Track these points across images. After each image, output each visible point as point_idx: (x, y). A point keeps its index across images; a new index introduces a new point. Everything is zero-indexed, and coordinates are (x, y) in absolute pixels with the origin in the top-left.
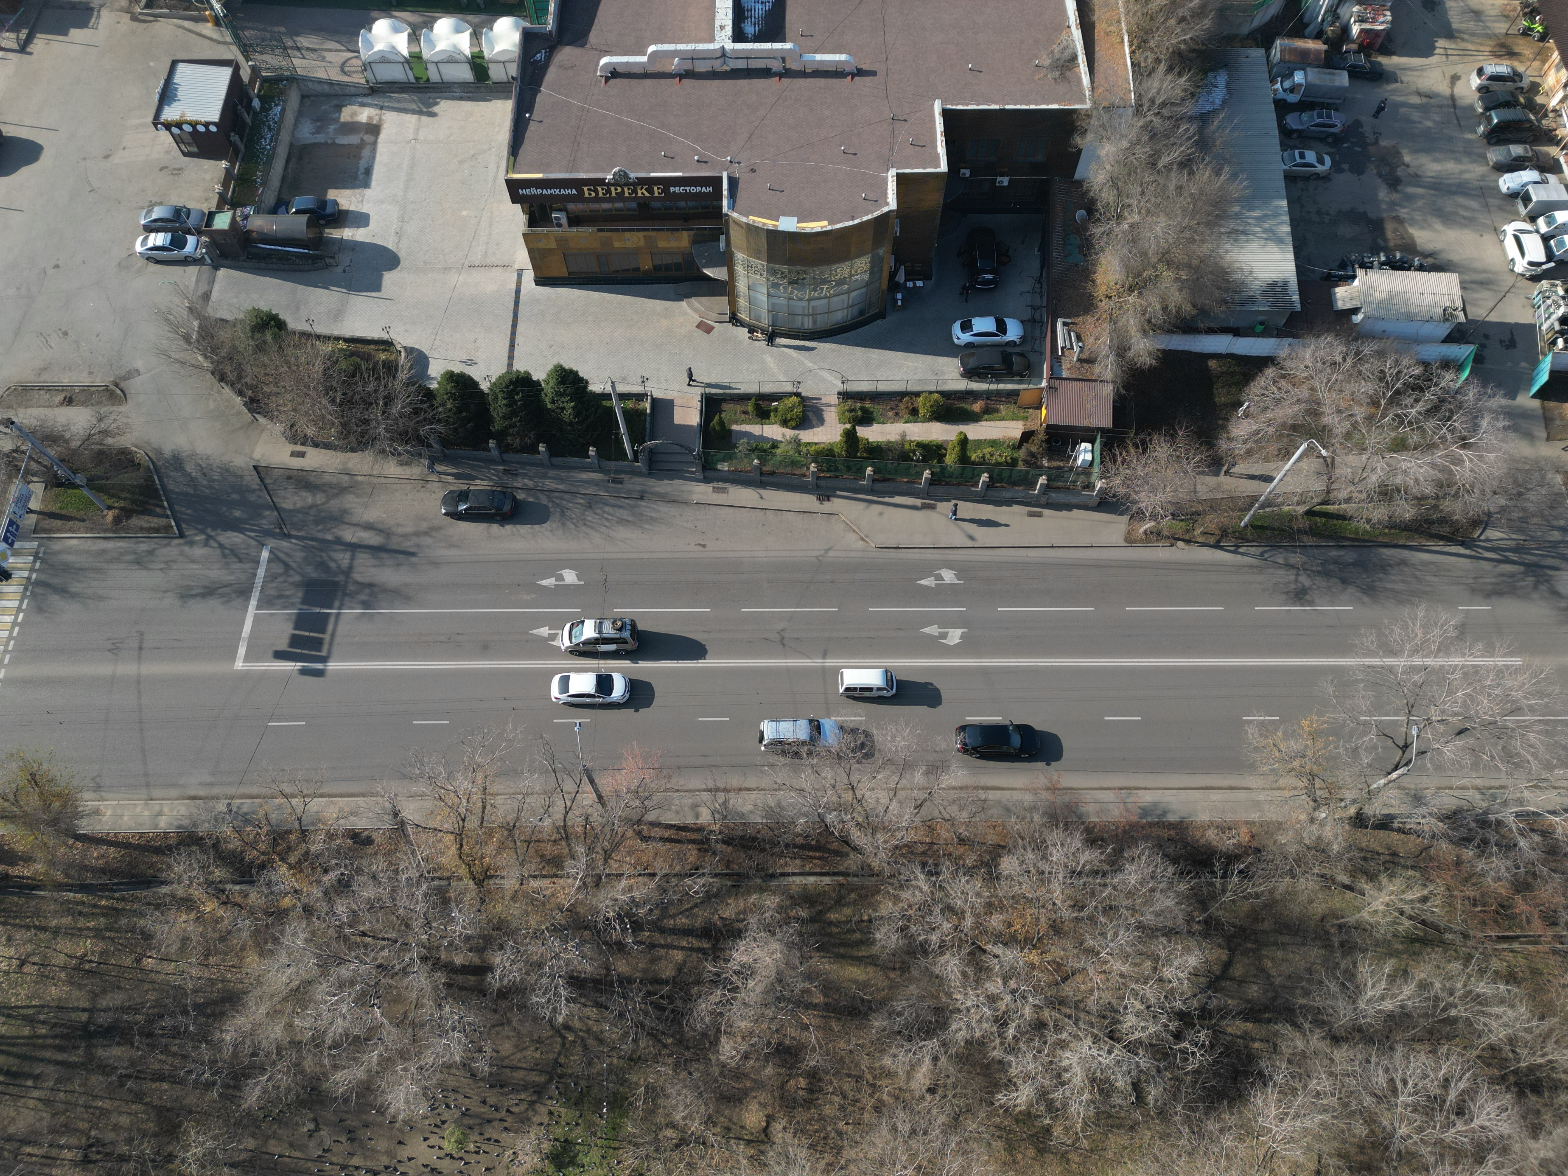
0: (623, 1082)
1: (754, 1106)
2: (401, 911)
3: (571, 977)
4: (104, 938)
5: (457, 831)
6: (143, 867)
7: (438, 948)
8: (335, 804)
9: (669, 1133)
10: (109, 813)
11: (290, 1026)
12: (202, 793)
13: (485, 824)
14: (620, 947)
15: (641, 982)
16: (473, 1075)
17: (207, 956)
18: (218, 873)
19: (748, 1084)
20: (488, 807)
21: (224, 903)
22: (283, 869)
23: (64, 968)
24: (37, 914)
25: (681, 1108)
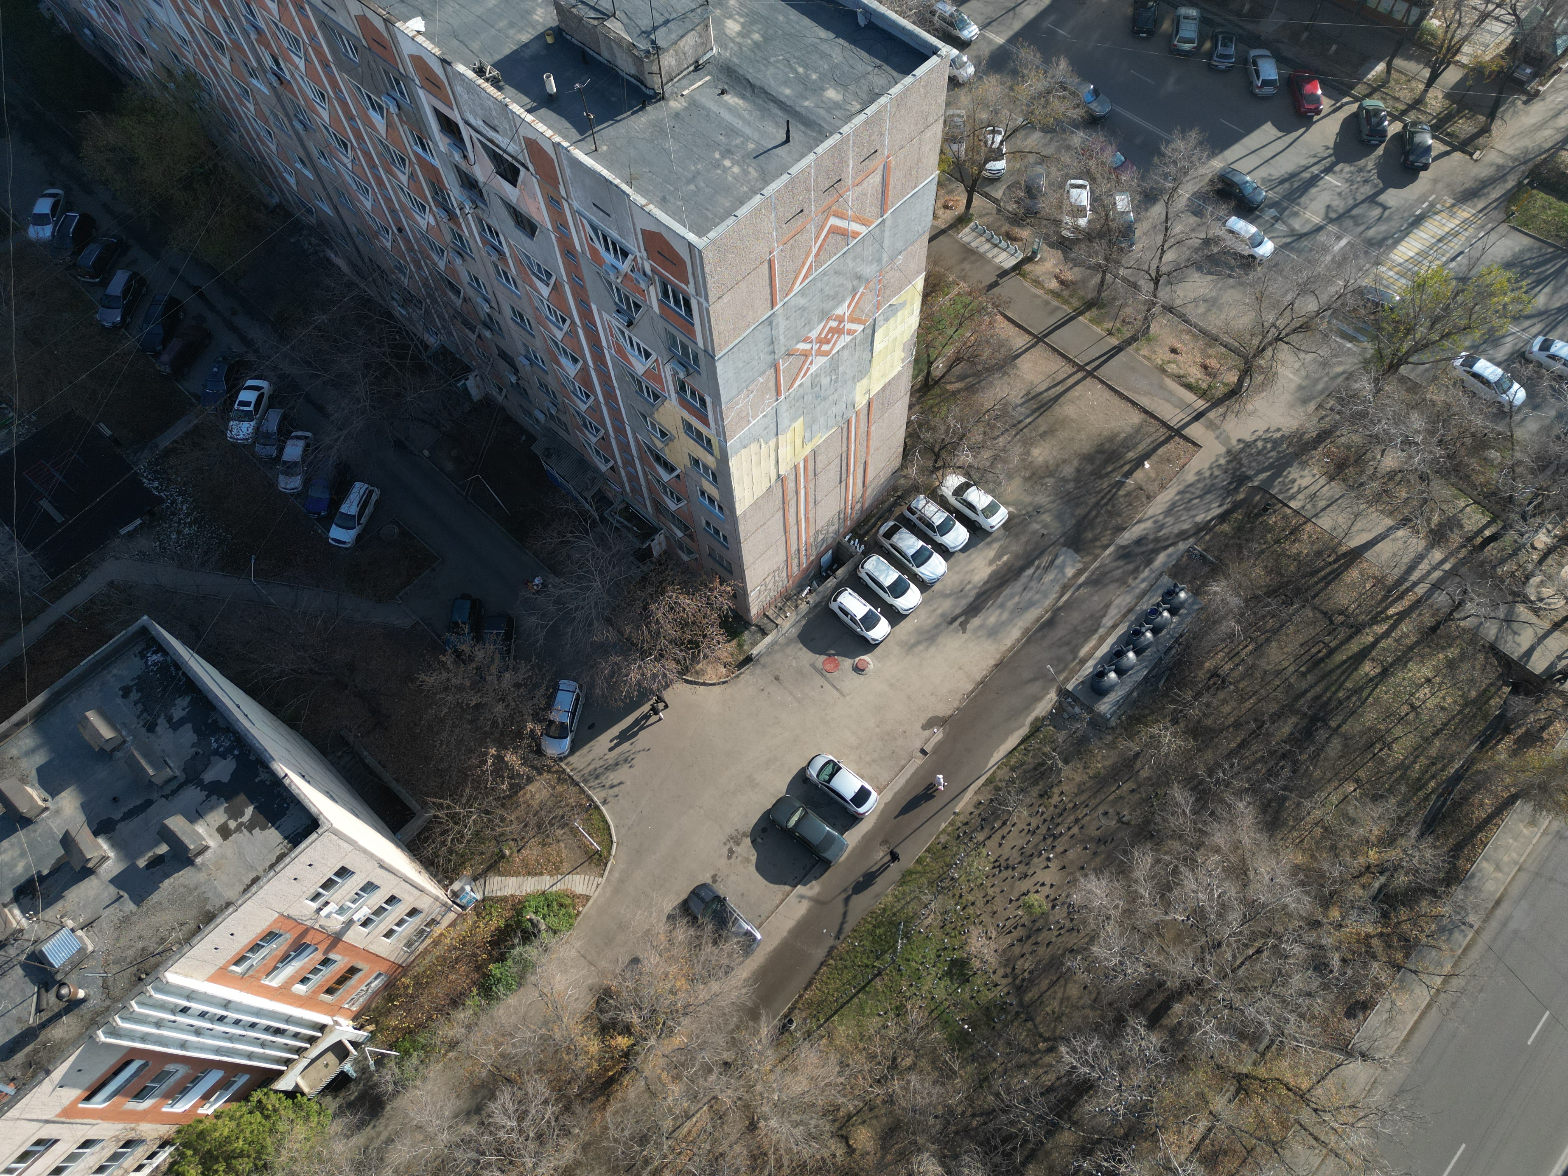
0: (974, 1058)
1: (870, 1146)
2: (1259, 994)
3: (1091, 1087)
4: (1396, 768)
5: (1307, 1096)
6: (1449, 828)
7: (1202, 1000)
8: (1412, 1012)
9: (908, 1062)
10: (1525, 831)
11: (1217, 850)
12: (1500, 912)
13: (1297, 1126)
14: (1086, 1151)
15: (1041, 1142)
16: (1072, 951)
17: (1326, 829)
18: (1402, 880)
19: (889, 1157)
20: (1314, 1143)
21: (1368, 868)
22: (1370, 929)
23: (1388, 731)
24: (1454, 735)
25: (918, 1086)
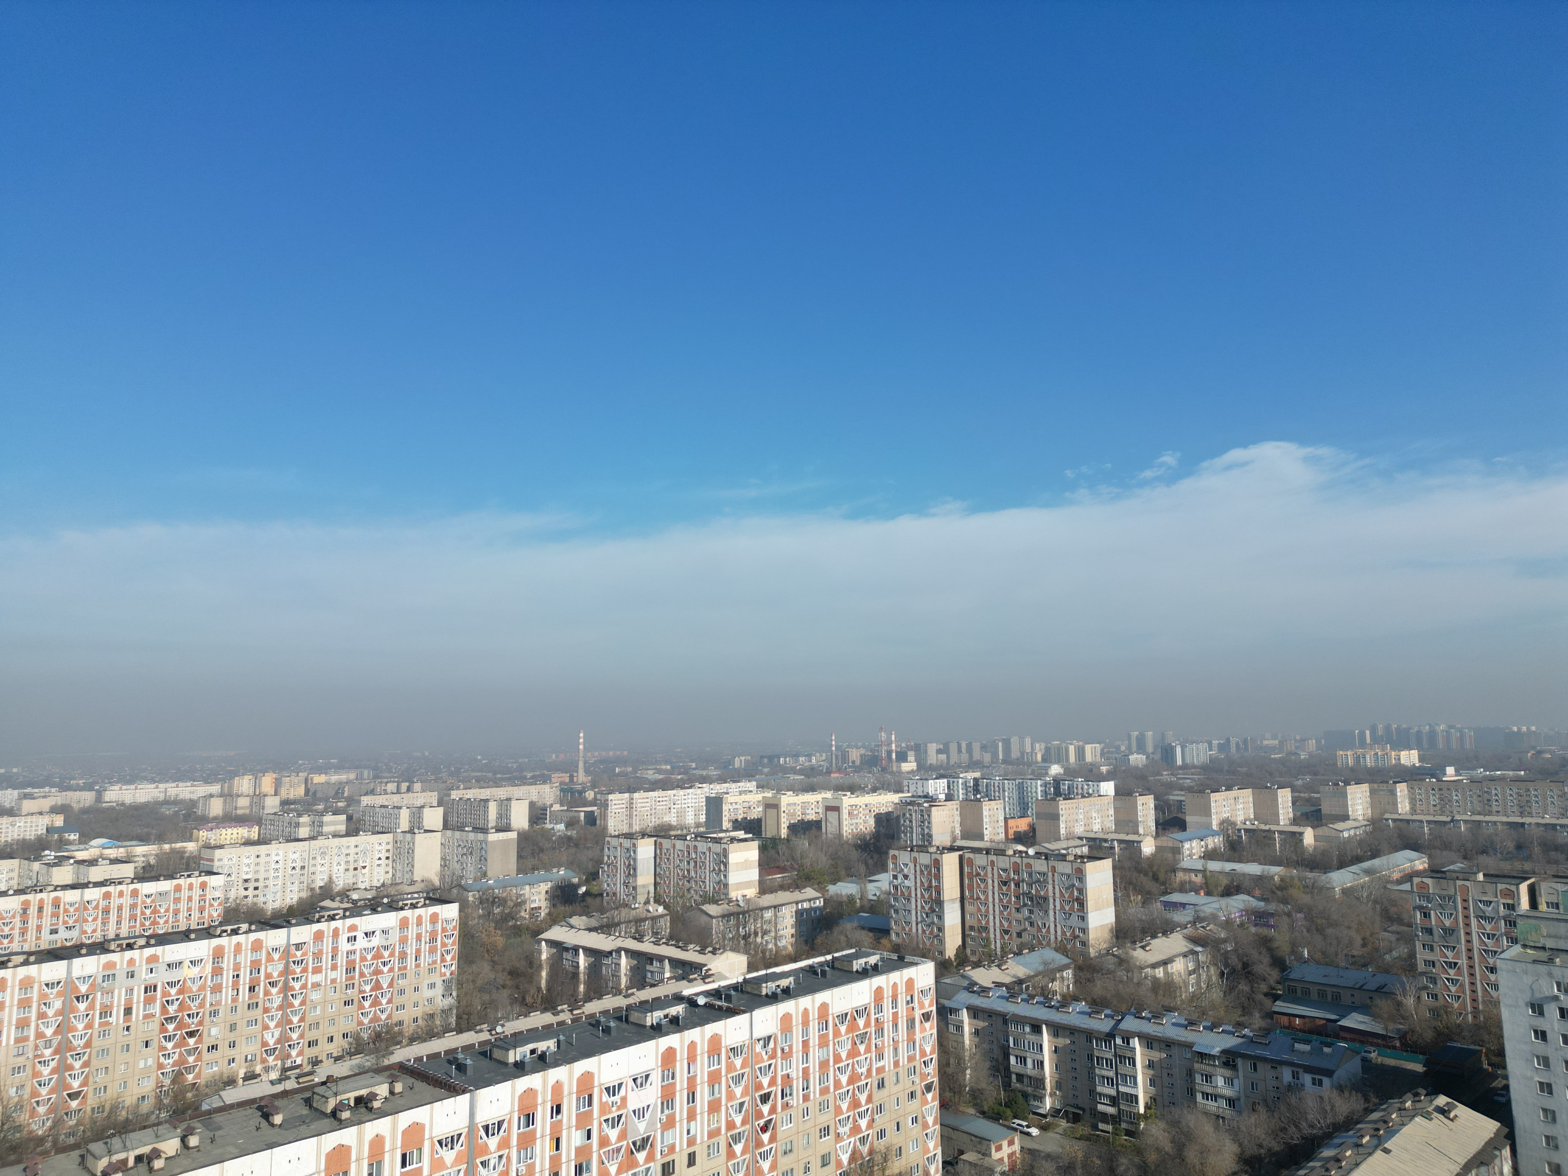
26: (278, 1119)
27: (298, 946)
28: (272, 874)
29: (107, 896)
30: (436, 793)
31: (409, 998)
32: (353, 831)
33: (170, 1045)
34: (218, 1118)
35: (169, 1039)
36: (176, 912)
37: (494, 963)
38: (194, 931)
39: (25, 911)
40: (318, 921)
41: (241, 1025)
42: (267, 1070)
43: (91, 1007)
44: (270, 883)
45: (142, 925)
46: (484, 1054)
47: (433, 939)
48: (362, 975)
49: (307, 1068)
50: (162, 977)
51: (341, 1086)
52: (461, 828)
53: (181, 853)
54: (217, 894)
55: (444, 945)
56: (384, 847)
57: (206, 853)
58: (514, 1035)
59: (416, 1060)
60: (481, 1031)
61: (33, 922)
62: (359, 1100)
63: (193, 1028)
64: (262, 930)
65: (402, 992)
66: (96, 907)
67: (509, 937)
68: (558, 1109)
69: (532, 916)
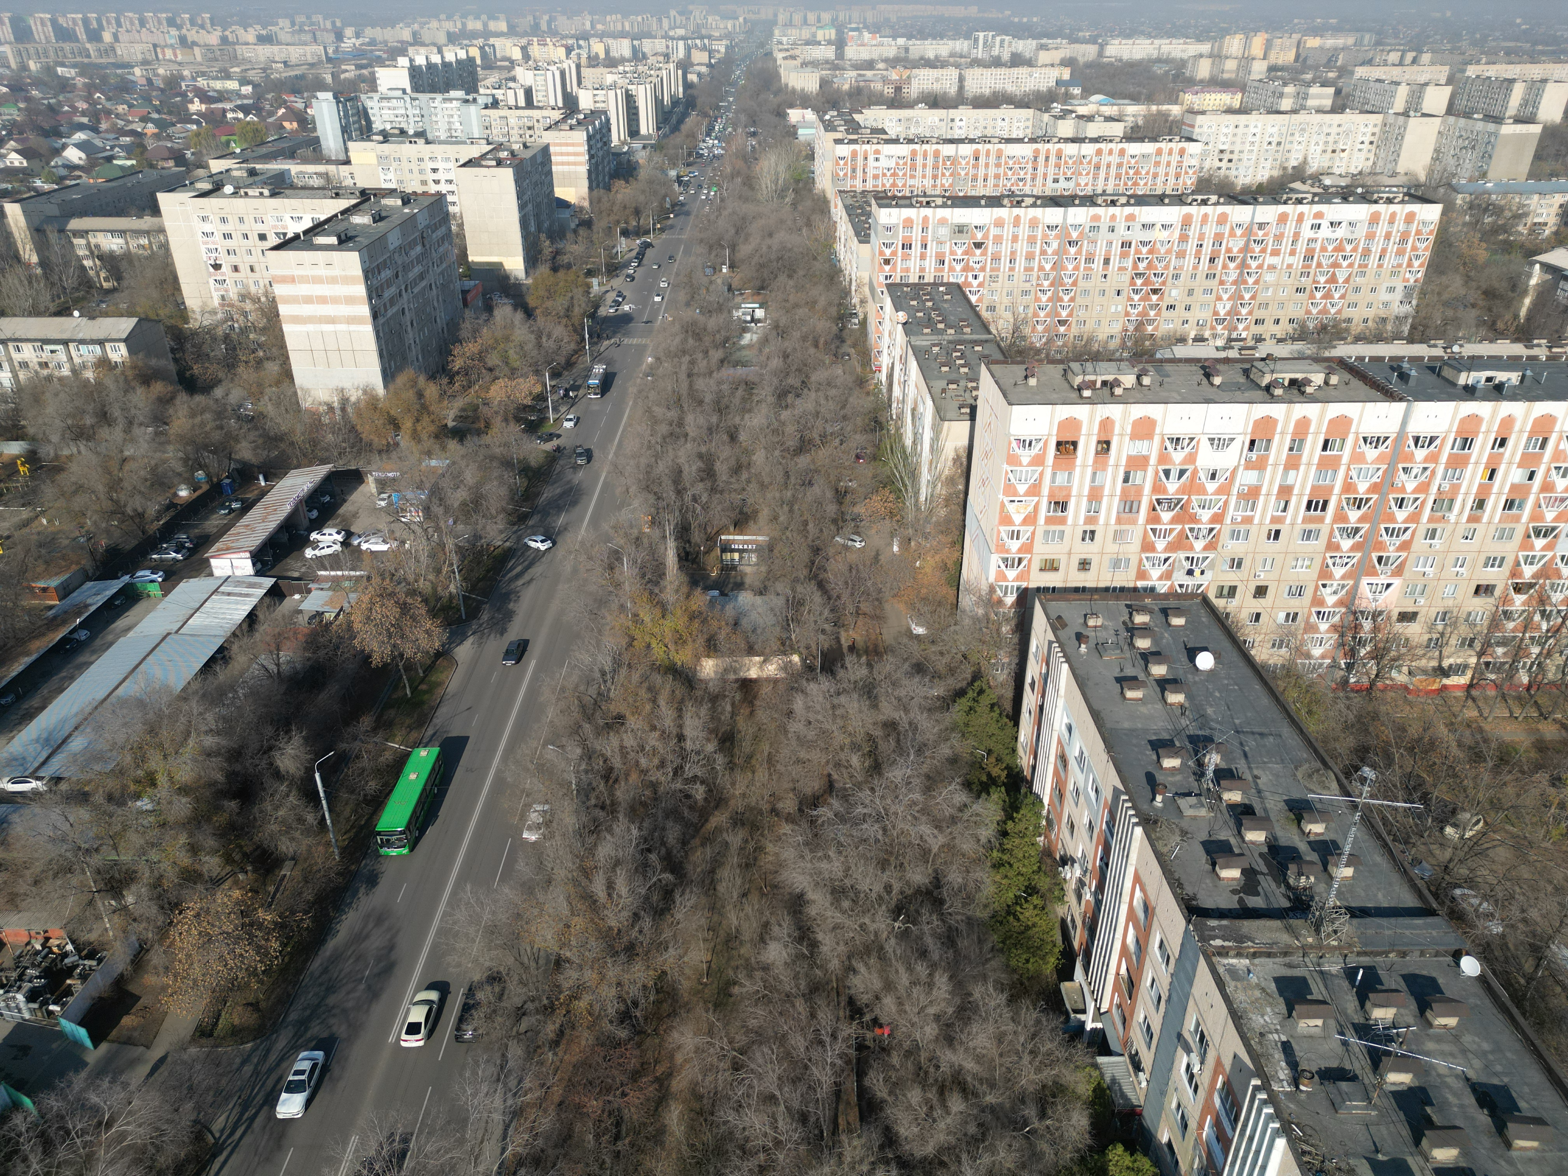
26: (1217, 381)
27: (1261, 226)
28: (1247, 147)
29: (1099, 152)
30: (1447, 68)
31: (1364, 297)
32: (1338, 108)
33: (1136, 297)
34: (1168, 367)
35: (1136, 292)
36: (1155, 176)
37: (1468, 279)
38: (1169, 196)
39: (1036, 158)
40: (1285, 203)
41: (1198, 292)
42: (1215, 336)
43: (1079, 252)
44: (1245, 156)
45: (1125, 184)
46: (1432, 369)
47: (1403, 240)
48: (1319, 265)
49: (1251, 343)
50: (1137, 235)
51: (1279, 365)
52: (1468, 115)
53: (1165, 116)
54: (1194, 162)
55: (1414, 248)
56: (1370, 129)
57: (1188, 118)
58: (1472, 358)
59: (1357, 358)
60: (1435, 346)
61: (1041, 170)
62: (1293, 382)
63: (1157, 286)
64: (1229, 204)
65: (1357, 290)
66: (1090, 163)
67: (1495, 252)
68: (1503, 443)
69: (1532, 231)
